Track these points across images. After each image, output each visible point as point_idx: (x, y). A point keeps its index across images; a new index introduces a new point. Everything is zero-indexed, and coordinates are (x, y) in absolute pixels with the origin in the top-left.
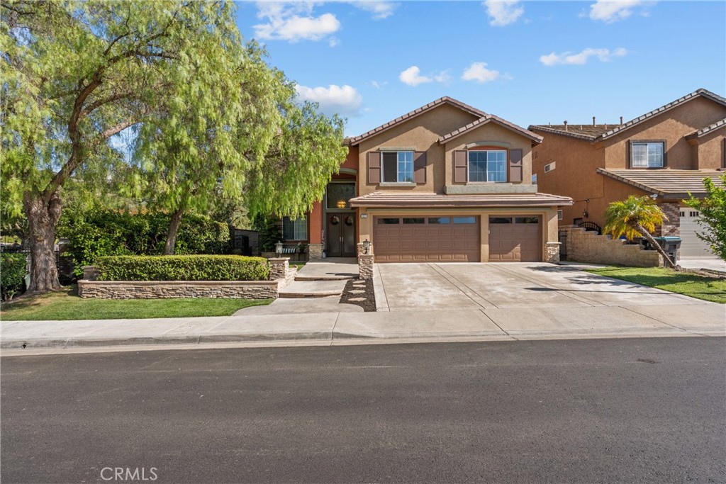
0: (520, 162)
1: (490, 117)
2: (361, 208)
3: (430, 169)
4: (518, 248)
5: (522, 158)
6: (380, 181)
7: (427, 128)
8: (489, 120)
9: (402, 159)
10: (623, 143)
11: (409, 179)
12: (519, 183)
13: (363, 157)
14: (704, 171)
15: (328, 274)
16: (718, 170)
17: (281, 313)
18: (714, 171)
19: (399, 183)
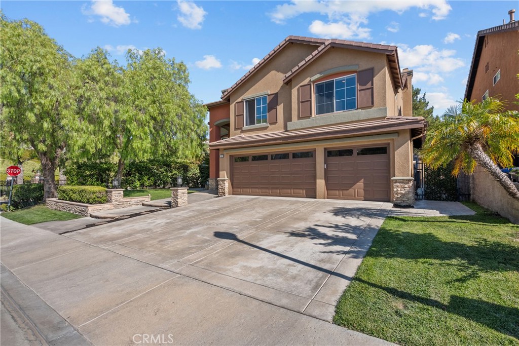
0: (370, 82)
1: (330, 42)
2: (221, 149)
3: (280, 109)
4: (361, 184)
5: (373, 78)
6: (243, 126)
7: (278, 71)
8: (329, 46)
9: (259, 104)
11: (264, 121)
12: (369, 108)
13: (232, 108)
15: (166, 202)
17: (41, 227)
19: (256, 126)
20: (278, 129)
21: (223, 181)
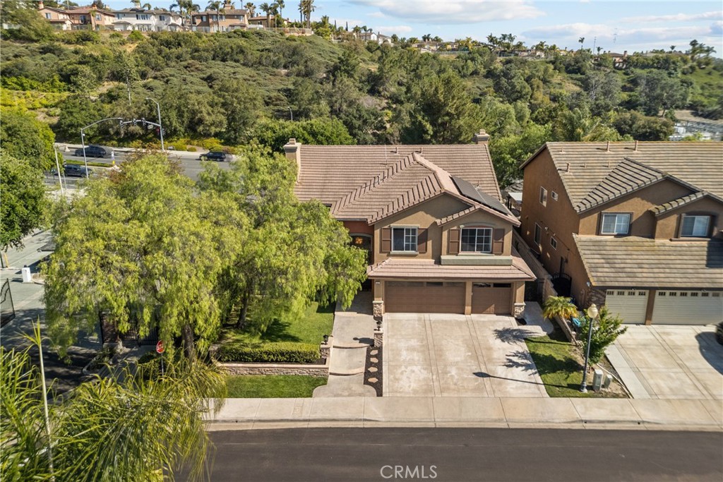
0: (502, 239)
3: (430, 244)
5: (504, 236)
6: (391, 250)
7: (427, 213)
8: (478, 210)
9: (408, 234)
10: (596, 215)
11: (413, 248)
12: (500, 255)
13: (377, 232)
14: (658, 241)
15: (355, 339)
16: (671, 240)
17: (335, 396)
18: (667, 241)
19: (405, 252)
20: (427, 258)
21: (379, 304)
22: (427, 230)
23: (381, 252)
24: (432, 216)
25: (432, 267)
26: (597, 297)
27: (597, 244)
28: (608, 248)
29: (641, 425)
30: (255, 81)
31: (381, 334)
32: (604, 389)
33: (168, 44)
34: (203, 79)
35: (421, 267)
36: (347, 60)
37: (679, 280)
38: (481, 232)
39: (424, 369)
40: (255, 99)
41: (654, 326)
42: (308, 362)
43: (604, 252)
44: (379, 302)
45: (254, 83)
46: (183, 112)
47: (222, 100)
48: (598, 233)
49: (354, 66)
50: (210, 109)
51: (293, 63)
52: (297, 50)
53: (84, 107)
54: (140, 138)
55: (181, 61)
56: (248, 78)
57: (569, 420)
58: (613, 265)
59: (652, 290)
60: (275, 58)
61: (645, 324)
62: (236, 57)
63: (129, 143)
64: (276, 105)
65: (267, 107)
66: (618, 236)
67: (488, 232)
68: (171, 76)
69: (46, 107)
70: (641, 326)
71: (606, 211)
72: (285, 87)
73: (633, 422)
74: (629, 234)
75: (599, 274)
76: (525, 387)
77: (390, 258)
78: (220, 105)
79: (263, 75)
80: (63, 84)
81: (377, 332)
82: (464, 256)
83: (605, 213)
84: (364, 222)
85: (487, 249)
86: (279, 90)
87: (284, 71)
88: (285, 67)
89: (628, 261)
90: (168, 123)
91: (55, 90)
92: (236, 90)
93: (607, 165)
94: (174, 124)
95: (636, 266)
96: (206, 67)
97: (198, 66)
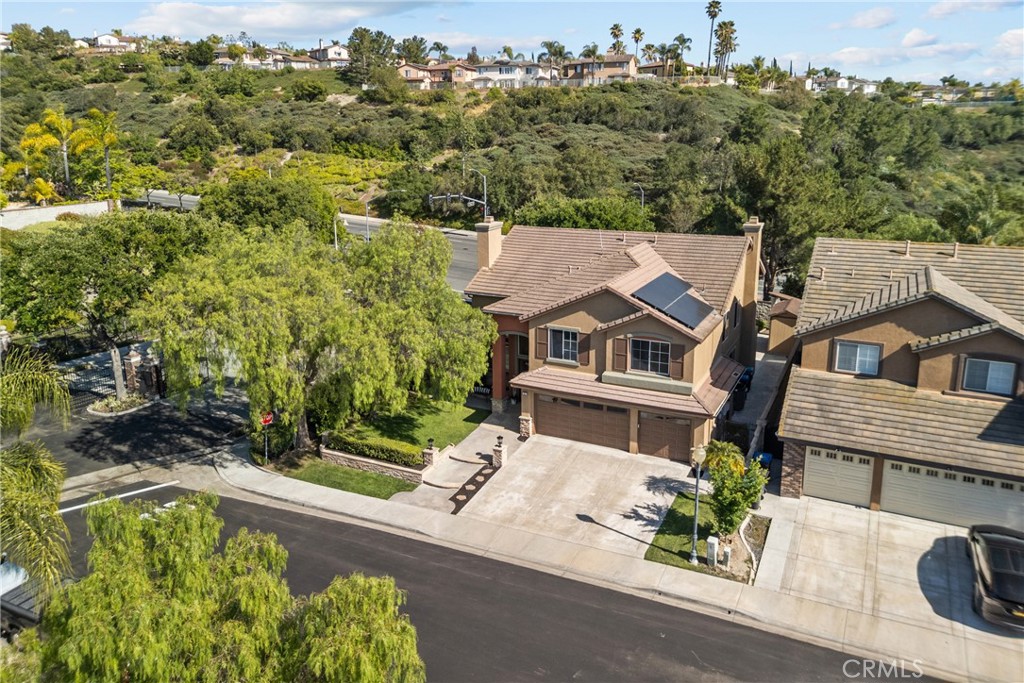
0: (681, 357)
1: (647, 312)
3: (592, 353)
4: (667, 448)
5: (683, 354)
6: (547, 356)
7: (589, 313)
9: (567, 338)
10: (826, 342)
11: (574, 358)
12: (679, 379)
13: (532, 332)
14: (920, 391)
15: (477, 454)
16: (943, 393)
17: (411, 504)
18: (936, 394)
19: (563, 361)
20: (590, 372)
21: (527, 421)
22: (589, 335)
23: (536, 357)
24: (596, 318)
25: (592, 384)
26: (790, 454)
27: (822, 383)
28: (834, 390)
29: (731, 615)
30: (619, 149)
31: (500, 451)
32: (720, 566)
33: (525, 103)
34: (555, 147)
35: (577, 381)
36: (751, 119)
37: (917, 449)
38: (655, 346)
39: (525, 499)
40: (605, 173)
41: (882, 513)
42: (406, 464)
43: (825, 395)
44: (527, 417)
45: (617, 152)
46: (514, 188)
47: (562, 173)
48: (830, 368)
49: (762, 128)
50: (546, 184)
51: (676, 126)
52: (687, 106)
53: (411, 178)
54: (465, 217)
55: (535, 124)
56: (611, 144)
57: (641, 587)
58: (826, 414)
59: (880, 458)
60: (653, 119)
61: (869, 508)
62: (604, 118)
63: (451, 223)
64: (637, 181)
65: (625, 184)
66: (858, 376)
67: (665, 348)
68: (518, 142)
69: (380, 177)
70: (863, 509)
71: (841, 337)
72: (656, 157)
73: (721, 608)
74: (878, 376)
75: (797, 422)
76: (623, 542)
77: (546, 367)
78: (560, 180)
79: (633, 140)
80: (402, 152)
81: (497, 448)
82: (633, 375)
83: (840, 340)
84: (515, 318)
85: (664, 370)
86: (648, 161)
87: (662, 136)
88: (666, 130)
89: (853, 412)
90: (494, 200)
91: (393, 159)
92: (583, 161)
93: (888, 274)
94: (501, 202)
95: (862, 420)
96: (563, 132)
97: (552, 130)
